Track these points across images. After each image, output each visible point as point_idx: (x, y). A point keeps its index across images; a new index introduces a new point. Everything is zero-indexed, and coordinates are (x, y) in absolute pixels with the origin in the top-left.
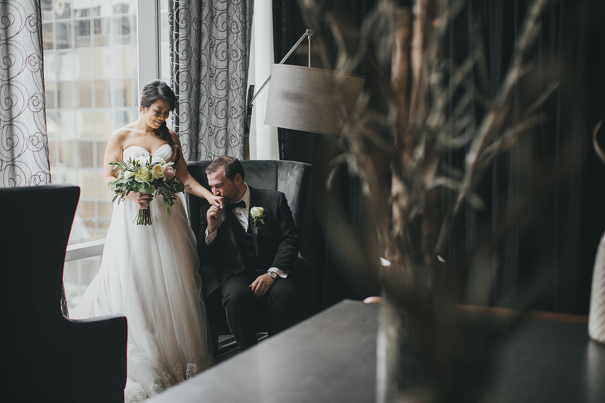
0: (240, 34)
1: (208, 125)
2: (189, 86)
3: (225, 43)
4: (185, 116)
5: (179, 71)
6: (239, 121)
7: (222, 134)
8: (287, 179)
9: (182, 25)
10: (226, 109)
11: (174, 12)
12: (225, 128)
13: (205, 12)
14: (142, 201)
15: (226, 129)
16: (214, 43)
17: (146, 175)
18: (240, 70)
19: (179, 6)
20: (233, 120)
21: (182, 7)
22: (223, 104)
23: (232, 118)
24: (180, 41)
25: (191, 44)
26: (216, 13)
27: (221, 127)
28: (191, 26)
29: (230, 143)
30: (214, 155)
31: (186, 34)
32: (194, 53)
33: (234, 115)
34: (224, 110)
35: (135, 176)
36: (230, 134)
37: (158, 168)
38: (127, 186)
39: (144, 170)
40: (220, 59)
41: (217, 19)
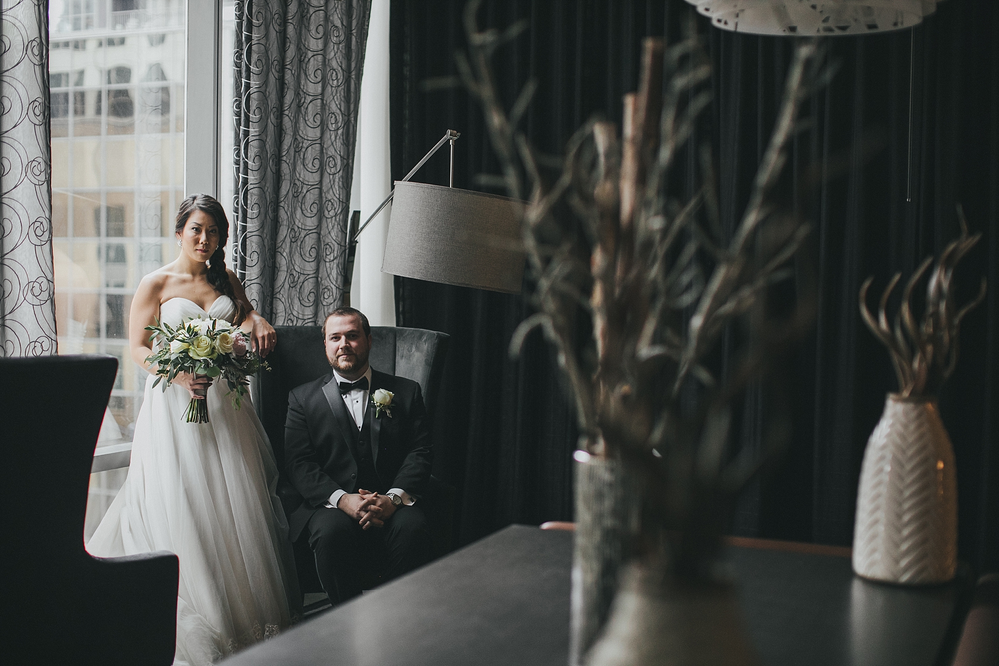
0: (340, 132)
1: (289, 271)
2: (262, 210)
3: (318, 145)
4: (255, 256)
5: (247, 187)
6: (335, 265)
7: (309, 285)
8: (410, 356)
9: (254, 117)
10: (316, 247)
11: (242, 97)
12: (314, 275)
13: (289, 97)
14: (197, 387)
15: (317, 278)
16: (301, 145)
17: (207, 348)
18: (339, 187)
19: (251, 89)
20: (328, 264)
21: (255, 90)
22: (313, 239)
23: (326, 262)
24: (250, 141)
25: (267, 146)
26: (305, 99)
27: (308, 275)
28: (268, 119)
29: (322, 298)
30: (296, 317)
31: (259, 131)
32: (271, 161)
33: (328, 257)
34: (314, 248)
35: (189, 349)
36: (322, 285)
37: (225, 338)
38: (175, 363)
39: (204, 341)
40: (309, 170)
41: (307, 108)
